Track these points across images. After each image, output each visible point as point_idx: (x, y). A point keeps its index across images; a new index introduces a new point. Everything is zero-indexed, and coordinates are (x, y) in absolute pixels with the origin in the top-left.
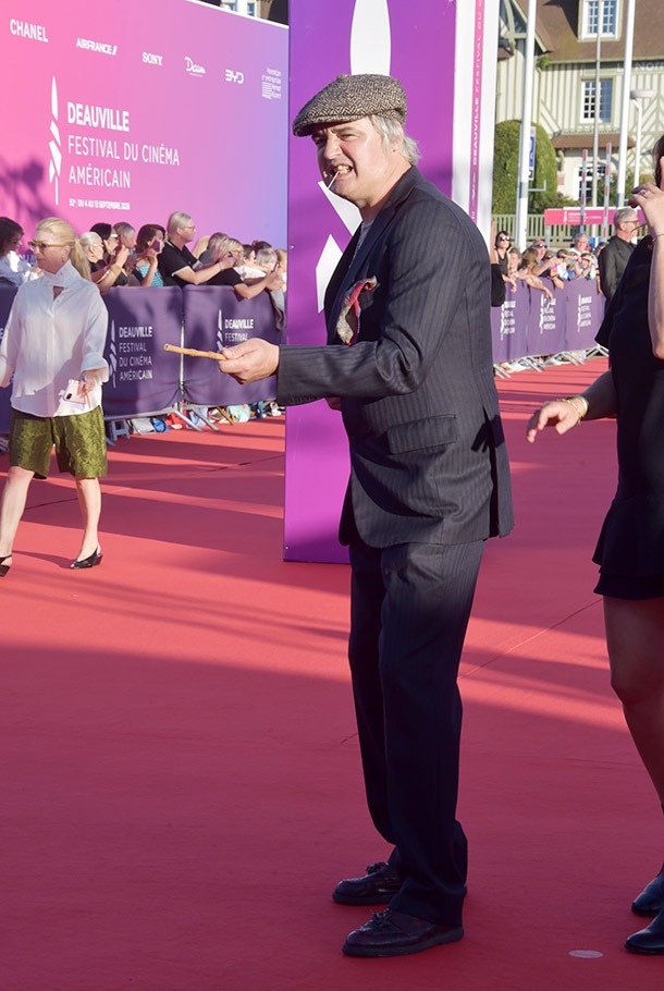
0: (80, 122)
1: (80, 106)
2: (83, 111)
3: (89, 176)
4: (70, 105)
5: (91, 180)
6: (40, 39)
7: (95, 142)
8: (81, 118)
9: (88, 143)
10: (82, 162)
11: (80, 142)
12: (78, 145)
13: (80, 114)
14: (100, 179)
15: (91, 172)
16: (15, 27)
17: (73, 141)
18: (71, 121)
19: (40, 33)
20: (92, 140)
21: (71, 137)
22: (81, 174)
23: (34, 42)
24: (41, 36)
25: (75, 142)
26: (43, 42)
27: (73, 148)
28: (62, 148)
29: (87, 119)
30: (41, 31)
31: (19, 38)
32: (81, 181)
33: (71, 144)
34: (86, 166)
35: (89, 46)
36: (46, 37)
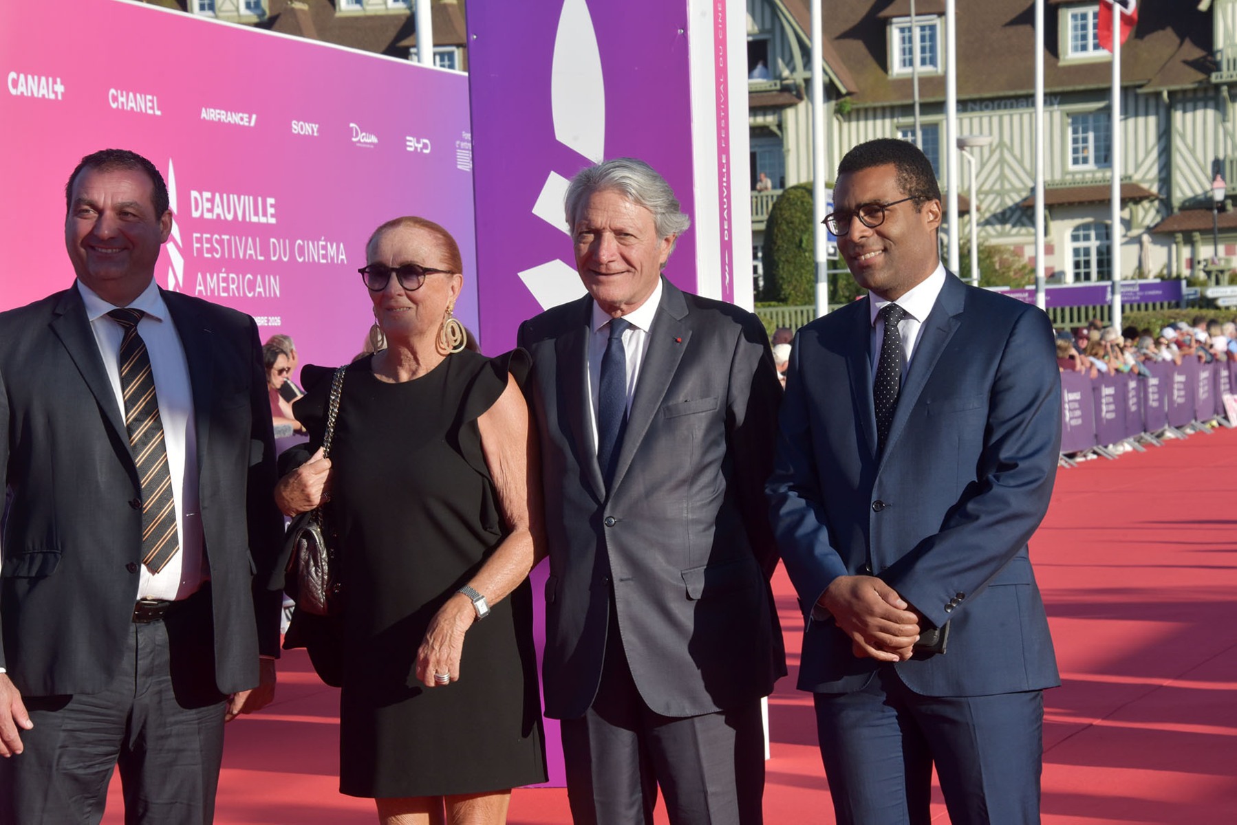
0: (208, 216)
1: (207, 195)
2: (212, 200)
3: (223, 285)
4: (194, 194)
5: (226, 290)
6: (150, 112)
7: (229, 241)
8: (211, 210)
9: (220, 242)
10: (213, 267)
11: (209, 241)
12: (206, 245)
13: (208, 205)
14: (238, 288)
15: (225, 280)
16: (115, 99)
17: (199, 240)
18: (196, 214)
19: (149, 104)
20: (226, 237)
21: (196, 235)
22: (212, 282)
23: (142, 116)
24: (152, 108)
25: (202, 242)
26: (154, 116)
27: (200, 250)
28: (185, 251)
29: (218, 210)
30: (152, 101)
31: (121, 112)
32: (212, 291)
33: (196, 245)
34: (219, 272)
35: (218, 116)
36: (159, 109)
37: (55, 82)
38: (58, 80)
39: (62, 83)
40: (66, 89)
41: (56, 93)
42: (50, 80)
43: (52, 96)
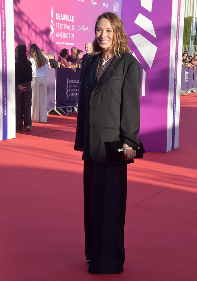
0: (59, 19)
1: (59, 14)
2: (60, 16)
3: (62, 35)
4: (57, 14)
7: (64, 25)
9: (62, 25)
11: (59, 25)
12: (59, 26)
13: (60, 17)
14: (65, 36)
15: (62, 34)
17: (57, 25)
18: (57, 19)
20: (63, 24)
21: (57, 23)
22: (59, 34)
25: (58, 25)
27: (57, 27)
28: (54, 27)
29: (62, 18)
32: (60, 36)
33: (57, 26)
34: (61, 32)
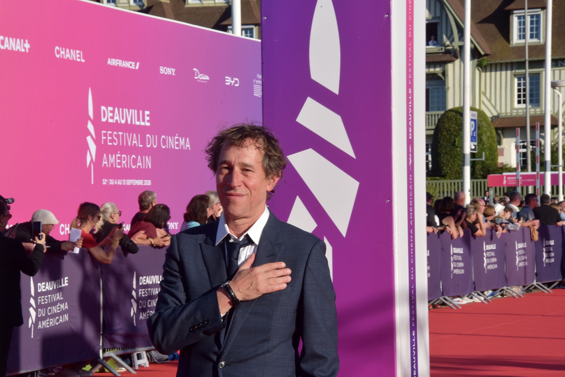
0: (111, 121)
1: (110, 109)
2: (113, 112)
3: (118, 161)
4: (103, 108)
5: (120, 164)
6: (78, 60)
7: (123, 135)
8: (112, 118)
9: (117, 136)
10: (113, 150)
11: (111, 135)
12: (109, 138)
13: (111, 115)
14: (127, 163)
15: (120, 158)
16: (59, 52)
17: (105, 135)
18: (104, 120)
19: (78, 56)
20: (121, 133)
21: (104, 132)
22: (112, 159)
23: (74, 62)
24: (79, 58)
25: (107, 136)
26: (81, 62)
27: (106, 141)
28: (97, 141)
29: (116, 118)
30: (79, 54)
31: (62, 60)
32: (112, 164)
33: (104, 138)
34: (116, 153)
35: (117, 63)
36: (83, 59)
37: (24, 42)
38: (27, 41)
39: (29, 43)
40: (31, 46)
41: (25, 48)
42: (22, 40)
43: (23, 50)
